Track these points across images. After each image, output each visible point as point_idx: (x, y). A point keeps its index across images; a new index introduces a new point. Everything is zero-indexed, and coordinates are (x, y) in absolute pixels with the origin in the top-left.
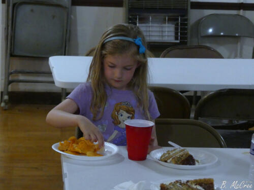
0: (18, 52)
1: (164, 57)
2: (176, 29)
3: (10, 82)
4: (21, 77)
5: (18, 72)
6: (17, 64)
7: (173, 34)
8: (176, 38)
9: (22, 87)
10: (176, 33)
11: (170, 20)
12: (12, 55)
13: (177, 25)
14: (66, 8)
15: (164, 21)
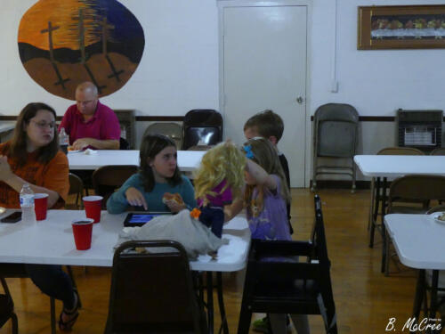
0: (322, 154)
1: (433, 155)
2: (433, 136)
3: (317, 174)
4: (324, 171)
5: (321, 167)
6: (321, 162)
7: (430, 139)
8: (433, 142)
9: (325, 177)
10: (433, 139)
11: (429, 130)
12: (318, 156)
13: (434, 133)
14: (353, 122)
15: (424, 130)
